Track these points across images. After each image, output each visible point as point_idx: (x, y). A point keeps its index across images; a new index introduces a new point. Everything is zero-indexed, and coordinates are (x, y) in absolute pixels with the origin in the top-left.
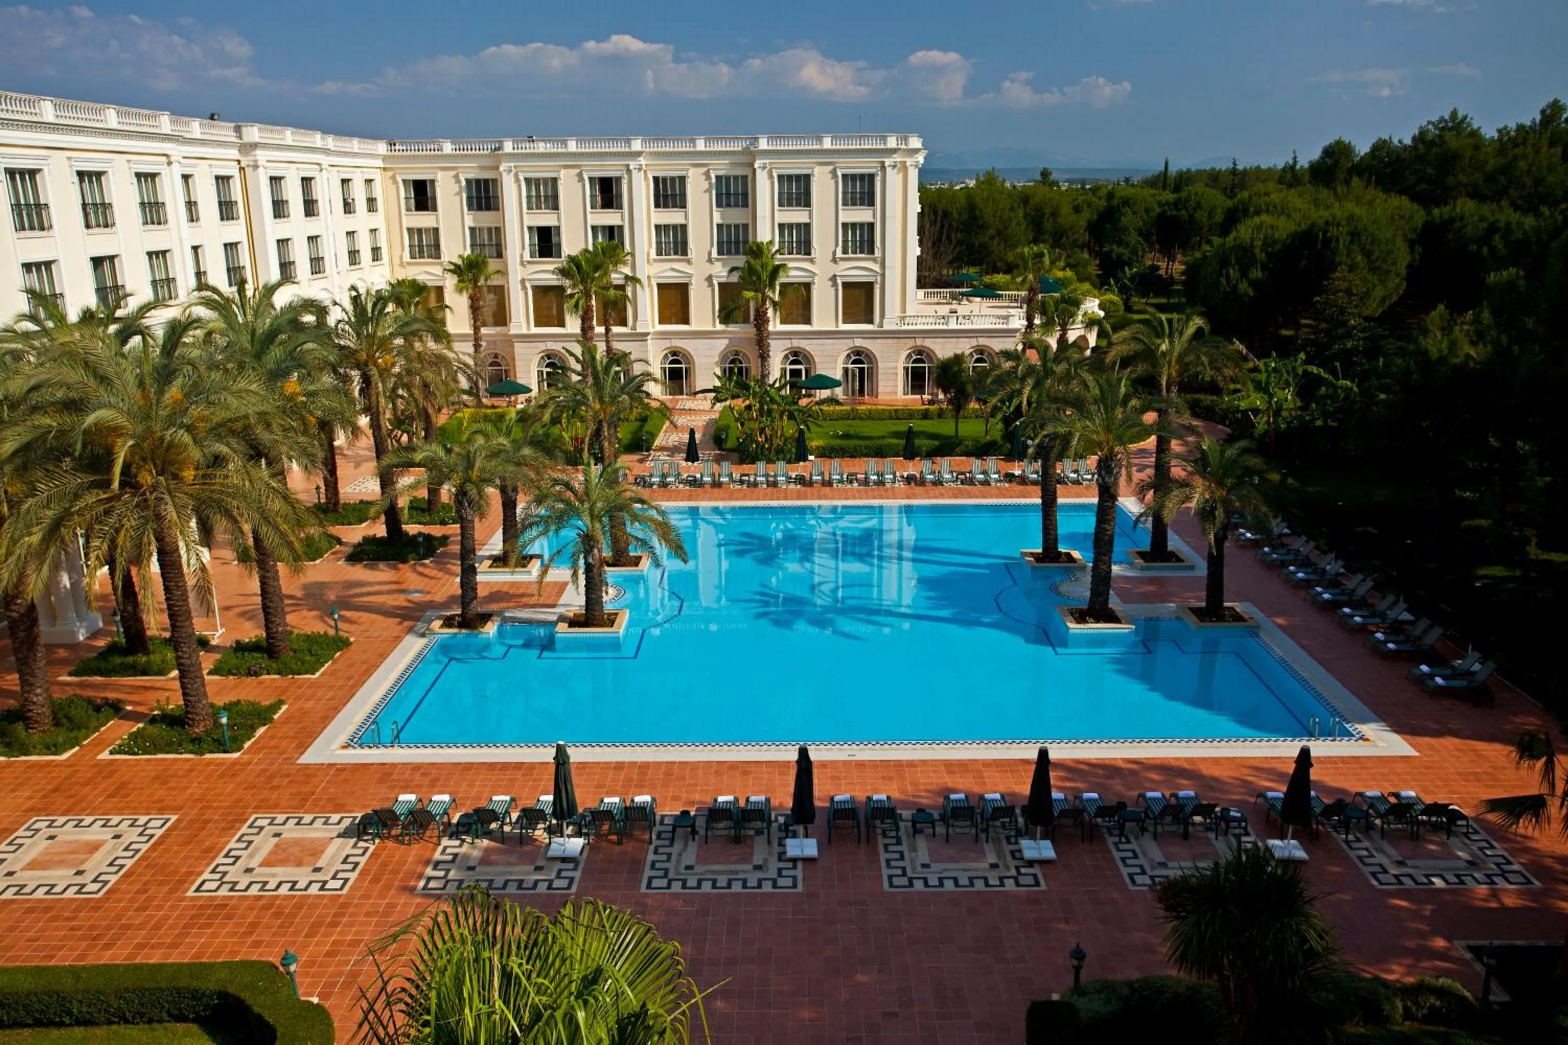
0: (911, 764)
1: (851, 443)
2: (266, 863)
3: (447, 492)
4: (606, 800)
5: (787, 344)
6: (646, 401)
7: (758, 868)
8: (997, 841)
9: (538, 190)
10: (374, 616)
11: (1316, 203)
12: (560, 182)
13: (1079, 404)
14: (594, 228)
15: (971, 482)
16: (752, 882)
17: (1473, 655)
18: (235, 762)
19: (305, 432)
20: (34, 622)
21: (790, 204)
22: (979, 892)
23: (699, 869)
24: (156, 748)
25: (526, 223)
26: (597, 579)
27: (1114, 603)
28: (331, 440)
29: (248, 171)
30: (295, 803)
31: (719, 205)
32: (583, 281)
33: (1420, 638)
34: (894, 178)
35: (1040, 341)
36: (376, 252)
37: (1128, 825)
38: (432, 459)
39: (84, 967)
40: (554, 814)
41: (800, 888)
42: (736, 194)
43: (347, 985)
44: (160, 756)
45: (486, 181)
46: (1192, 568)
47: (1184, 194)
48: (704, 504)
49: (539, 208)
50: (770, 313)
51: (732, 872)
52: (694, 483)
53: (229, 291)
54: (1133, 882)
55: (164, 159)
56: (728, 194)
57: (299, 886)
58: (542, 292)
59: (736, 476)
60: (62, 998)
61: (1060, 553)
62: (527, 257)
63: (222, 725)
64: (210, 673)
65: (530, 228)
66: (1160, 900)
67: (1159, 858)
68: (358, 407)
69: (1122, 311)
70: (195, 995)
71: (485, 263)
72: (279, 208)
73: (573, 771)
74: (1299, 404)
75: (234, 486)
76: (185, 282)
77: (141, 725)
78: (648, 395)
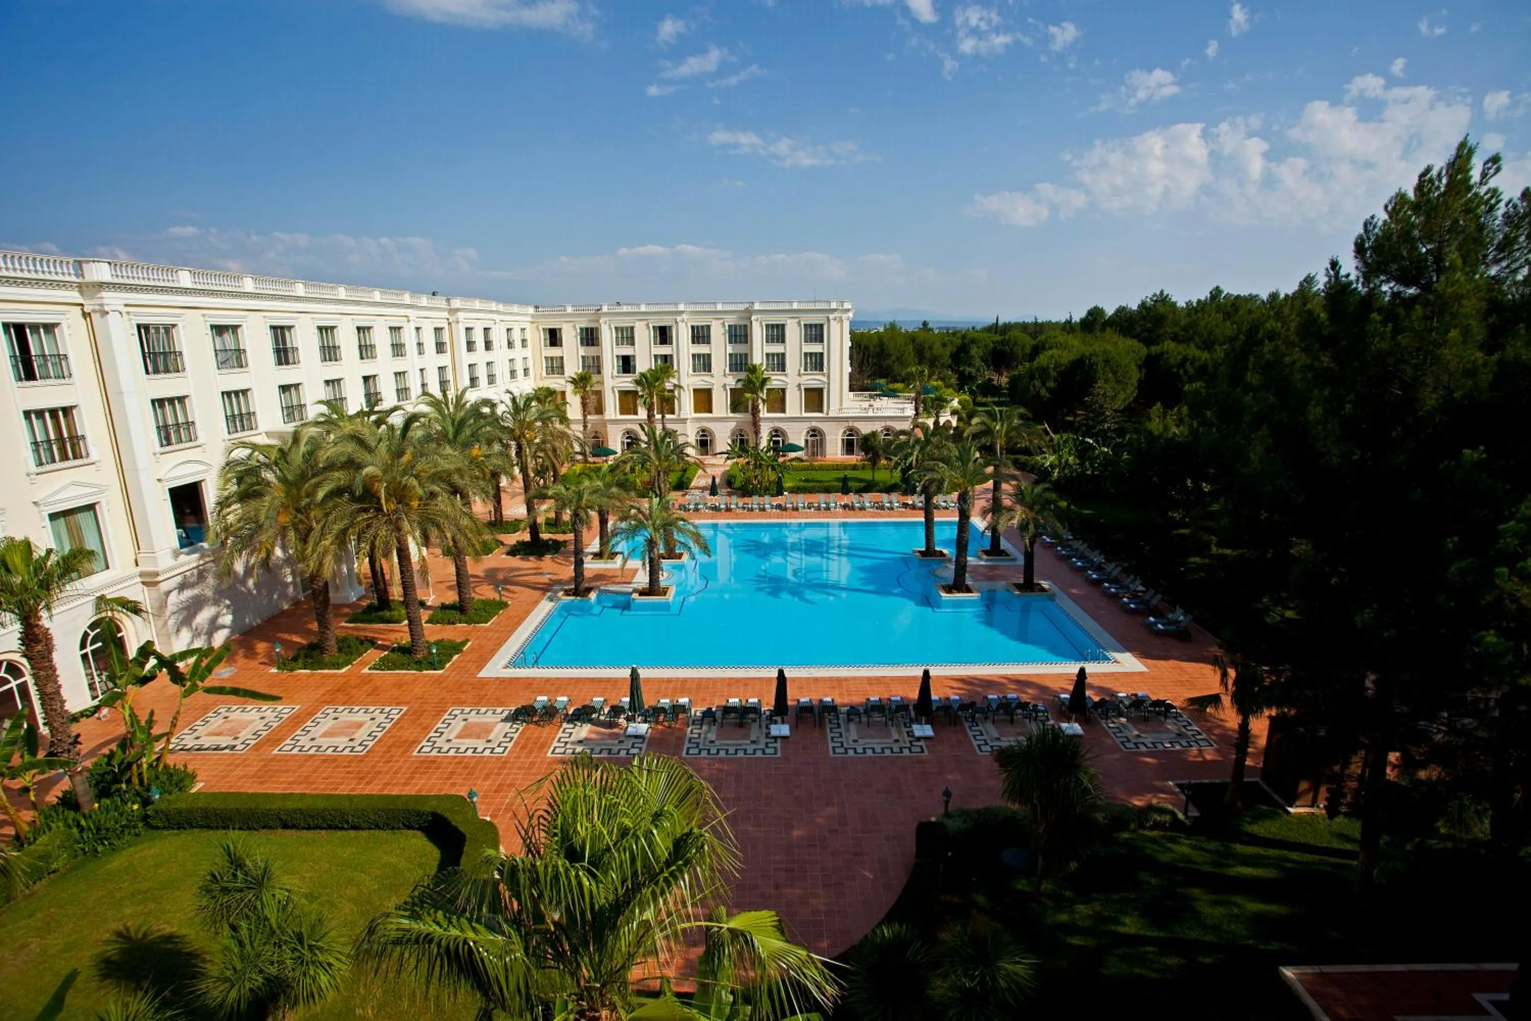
0: (846, 679)
1: (810, 484)
2: (459, 736)
3: (567, 515)
4: (662, 701)
5: (771, 425)
6: (686, 459)
7: (754, 742)
8: (898, 726)
9: (622, 334)
10: (523, 589)
11: (1084, 342)
12: (635, 329)
13: (946, 461)
14: (656, 356)
15: (882, 508)
16: (750, 751)
17: (1179, 611)
18: (441, 675)
19: (484, 478)
20: (327, 592)
21: (772, 342)
22: (887, 757)
23: (717, 743)
24: (395, 667)
25: (615, 353)
26: (657, 567)
27: (969, 582)
28: (499, 483)
29: (453, 324)
30: (476, 701)
31: (730, 342)
32: (649, 388)
33: (1148, 601)
34: (835, 327)
35: (923, 424)
36: (526, 371)
37: (977, 715)
38: (558, 495)
39: (355, 796)
40: (630, 710)
41: (779, 755)
42: (740, 336)
43: (506, 810)
44: (397, 672)
45: (592, 329)
46: (1015, 560)
47: (1007, 337)
48: (721, 521)
49: (622, 344)
50: (761, 407)
51: (737, 745)
52: (715, 509)
53: (438, 395)
54: (980, 749)
55: (405, 319)
56: (736, 336)
57: (479, 750)
58: (624, 394)
59: (741, 505)
60: (342, 813)
61: (935, 551)
62: (615, 374)
63: (433, 654)
64: (426, 623)
65: (617, 356)
66: (996, 761)
67: (996, 735)
68: (515, 463)
69: (972, 406)
70: (419, 814)
71: (590, 377)
72: (470, 346)
73: (642, 684)
74: (1078, 461)
75: (441, 511)
76: (415, 390)
77: (386, 653)
78: (688, 456)
